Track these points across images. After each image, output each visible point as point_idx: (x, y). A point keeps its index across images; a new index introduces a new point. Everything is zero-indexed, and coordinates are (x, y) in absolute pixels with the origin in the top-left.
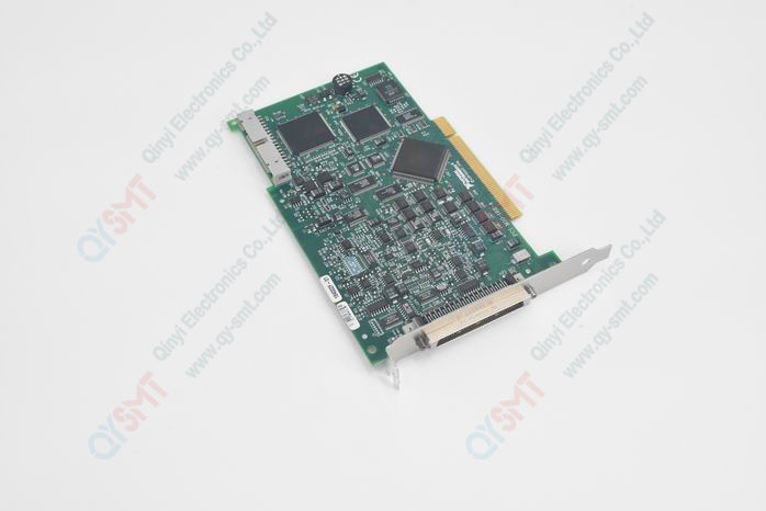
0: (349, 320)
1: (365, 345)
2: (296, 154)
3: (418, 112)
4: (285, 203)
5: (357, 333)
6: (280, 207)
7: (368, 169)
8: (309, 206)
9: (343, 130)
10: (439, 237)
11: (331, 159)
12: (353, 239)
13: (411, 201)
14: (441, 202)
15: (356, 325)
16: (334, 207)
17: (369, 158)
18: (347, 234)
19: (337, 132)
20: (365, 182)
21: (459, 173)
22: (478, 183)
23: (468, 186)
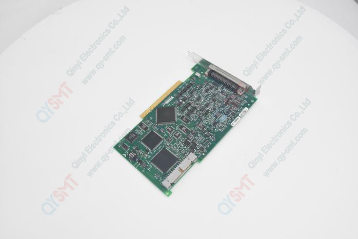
0: (245, 111)
1: (252, 104)
2: (177, 159)
3: (141, 124)
4: (204, 153)
5: (249, 107)
6: (206, 154)
7: (176, 130)
8: (202, 143)
9: (158, 147)
10: (199, 99)
11: (176, 146)
12: (211, 123)
13: (186, 111)
14: (184, 102)
15: (246, 109)
16: (199, 135)
17: (170, 132)
18: (210, 126)
19: (160, 149)
20: (183, 129)
21: (167, 102)
22: (170, 95)
23: (172, 98)
